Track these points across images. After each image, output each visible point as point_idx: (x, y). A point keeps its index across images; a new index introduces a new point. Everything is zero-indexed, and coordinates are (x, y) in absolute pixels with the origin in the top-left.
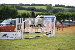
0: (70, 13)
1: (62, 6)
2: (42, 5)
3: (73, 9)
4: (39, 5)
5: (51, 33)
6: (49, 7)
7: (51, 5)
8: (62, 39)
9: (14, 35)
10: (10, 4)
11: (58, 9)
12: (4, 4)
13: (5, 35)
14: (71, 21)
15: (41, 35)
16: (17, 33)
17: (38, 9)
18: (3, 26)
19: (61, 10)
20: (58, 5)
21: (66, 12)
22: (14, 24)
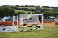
0: (54, 12)
1: (47, 7)
2: (33, 6)
3: (56, 9)
4: (30, 6)
5: (40, 27)
6: (38, 7)
7: (39, 6)
8: (48, 32)
9: (11, 29)
10: (9, 6)
11: (44, 9)
12: (5, 5)
13: (4, 29)
14: (55, 18)
15: (32, 29)
16: (13, 27)
17: (29, 9)
18: (3, 22)
19: (46, 10)
20: (45, 6)
21: (50, 11)
22: (11, 20)
